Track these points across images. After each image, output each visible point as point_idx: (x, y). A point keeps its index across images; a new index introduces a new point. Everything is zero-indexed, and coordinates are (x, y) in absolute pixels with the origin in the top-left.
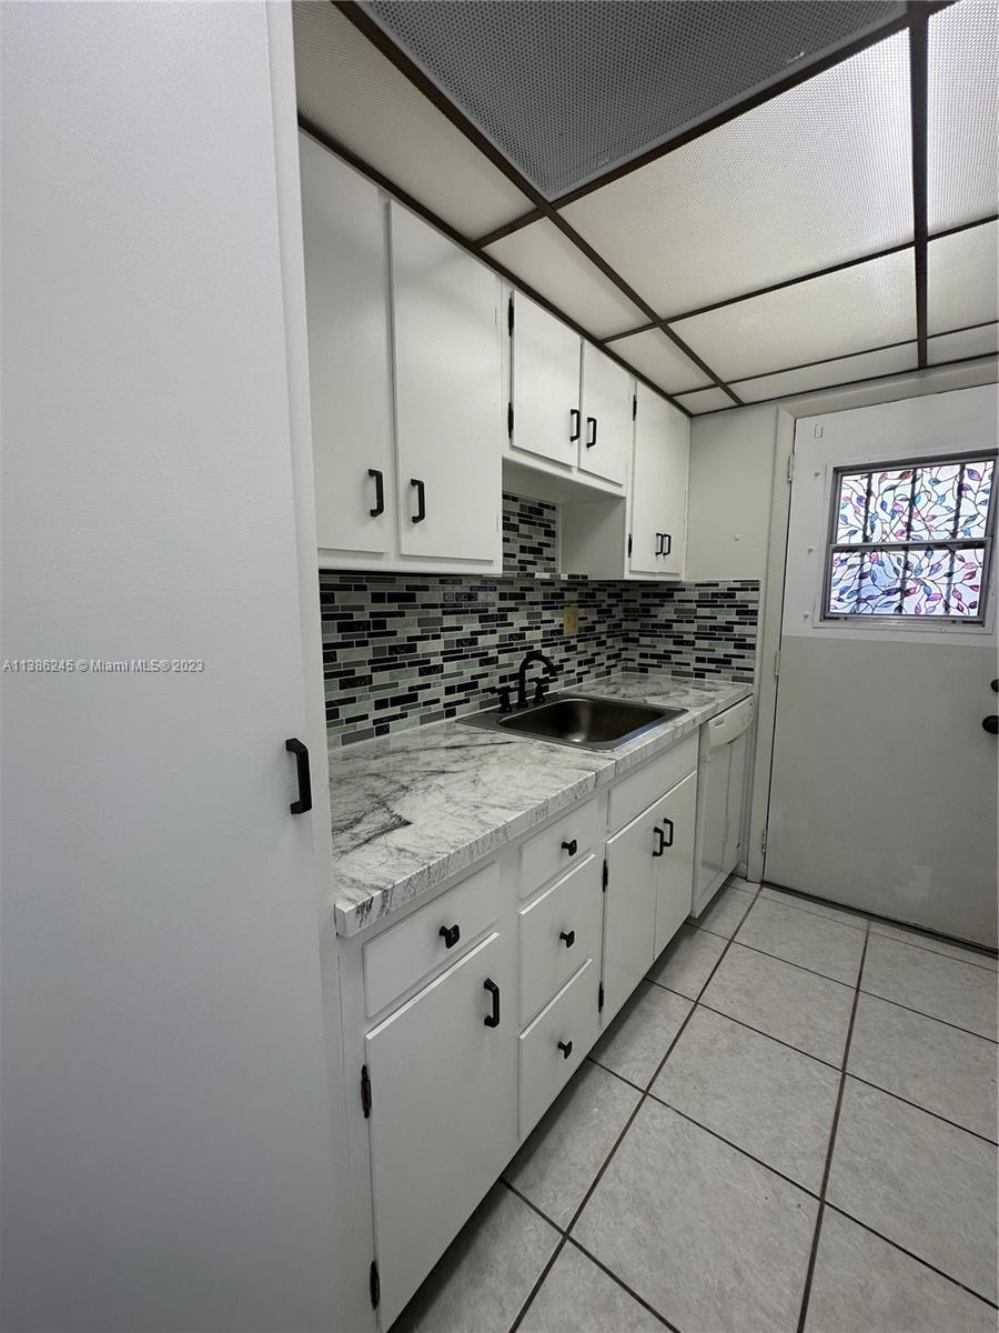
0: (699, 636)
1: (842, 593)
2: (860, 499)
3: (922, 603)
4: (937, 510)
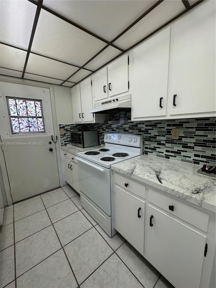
1: (16, 127)
2: (14, 105)
3: (34, 129)
4: (32, 110)
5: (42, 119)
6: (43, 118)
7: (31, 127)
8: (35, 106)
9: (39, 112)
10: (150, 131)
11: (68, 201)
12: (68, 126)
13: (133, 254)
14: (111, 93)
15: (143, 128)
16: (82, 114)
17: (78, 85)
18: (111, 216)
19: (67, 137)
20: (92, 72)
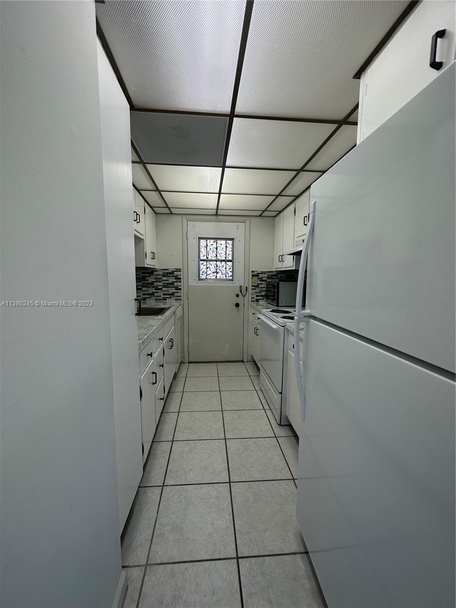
0: (164, 286)
1: (203, 272)
2: (205, 247)
3: (221, 275)
4: (222, 252)
5: (231, 263)
7: (217, 273)
8: (226, 247)
9: (229, 254)
12: (264, 274)
16: (282, 256)
17: (282, 214)
18: (281, 393)
19: (261, 289)
20: (294, 198)
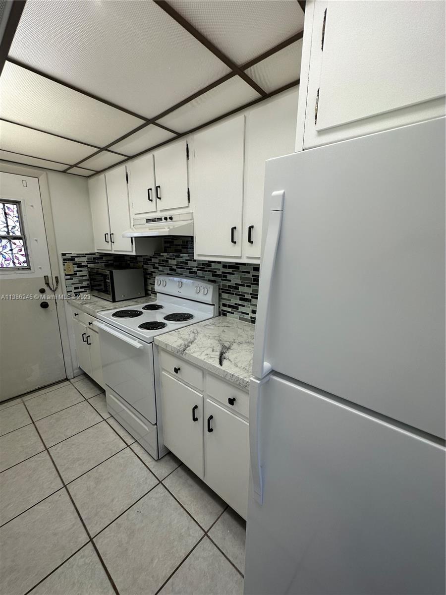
3: (3, 262)
5: (21, 241)
6: (24, 239)
8: (6, 214)
9: (14, 227)
10: (229, 277)
11: (82, 405)
12: (82, 257)
13: (190, 481)
14: (161, 205)
15: (219, 270)
16: (111, 235)
17: (102, 176)
18: (156, 424)
19: (81, 278)
20: (126, 158)
